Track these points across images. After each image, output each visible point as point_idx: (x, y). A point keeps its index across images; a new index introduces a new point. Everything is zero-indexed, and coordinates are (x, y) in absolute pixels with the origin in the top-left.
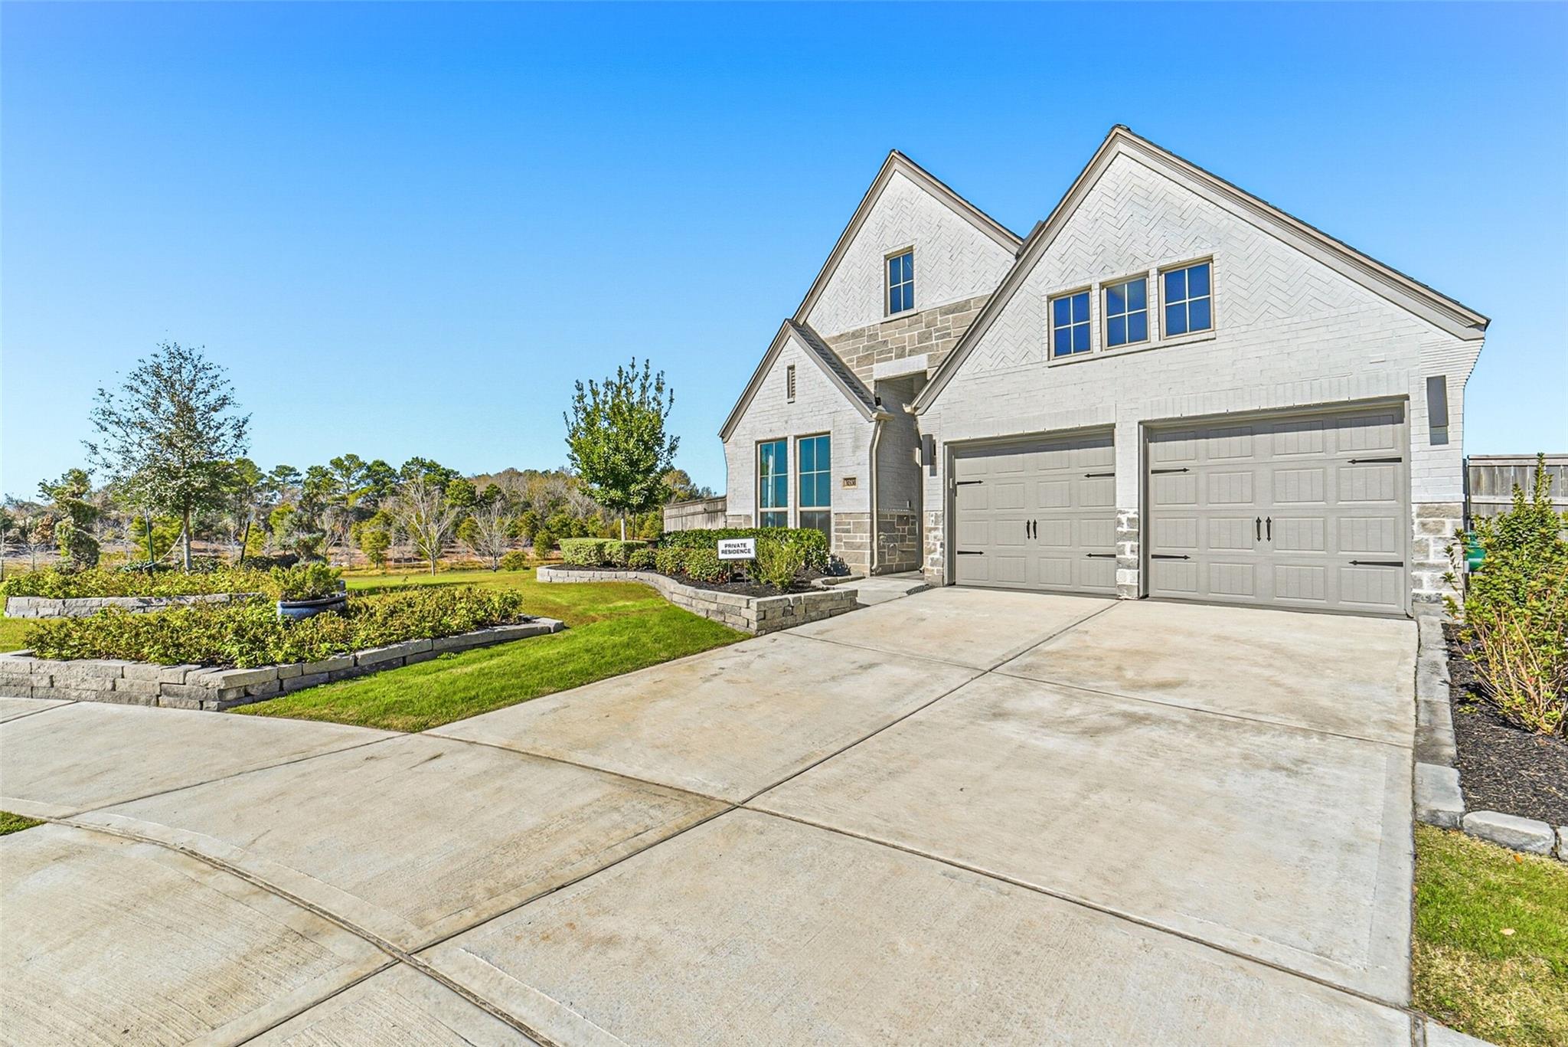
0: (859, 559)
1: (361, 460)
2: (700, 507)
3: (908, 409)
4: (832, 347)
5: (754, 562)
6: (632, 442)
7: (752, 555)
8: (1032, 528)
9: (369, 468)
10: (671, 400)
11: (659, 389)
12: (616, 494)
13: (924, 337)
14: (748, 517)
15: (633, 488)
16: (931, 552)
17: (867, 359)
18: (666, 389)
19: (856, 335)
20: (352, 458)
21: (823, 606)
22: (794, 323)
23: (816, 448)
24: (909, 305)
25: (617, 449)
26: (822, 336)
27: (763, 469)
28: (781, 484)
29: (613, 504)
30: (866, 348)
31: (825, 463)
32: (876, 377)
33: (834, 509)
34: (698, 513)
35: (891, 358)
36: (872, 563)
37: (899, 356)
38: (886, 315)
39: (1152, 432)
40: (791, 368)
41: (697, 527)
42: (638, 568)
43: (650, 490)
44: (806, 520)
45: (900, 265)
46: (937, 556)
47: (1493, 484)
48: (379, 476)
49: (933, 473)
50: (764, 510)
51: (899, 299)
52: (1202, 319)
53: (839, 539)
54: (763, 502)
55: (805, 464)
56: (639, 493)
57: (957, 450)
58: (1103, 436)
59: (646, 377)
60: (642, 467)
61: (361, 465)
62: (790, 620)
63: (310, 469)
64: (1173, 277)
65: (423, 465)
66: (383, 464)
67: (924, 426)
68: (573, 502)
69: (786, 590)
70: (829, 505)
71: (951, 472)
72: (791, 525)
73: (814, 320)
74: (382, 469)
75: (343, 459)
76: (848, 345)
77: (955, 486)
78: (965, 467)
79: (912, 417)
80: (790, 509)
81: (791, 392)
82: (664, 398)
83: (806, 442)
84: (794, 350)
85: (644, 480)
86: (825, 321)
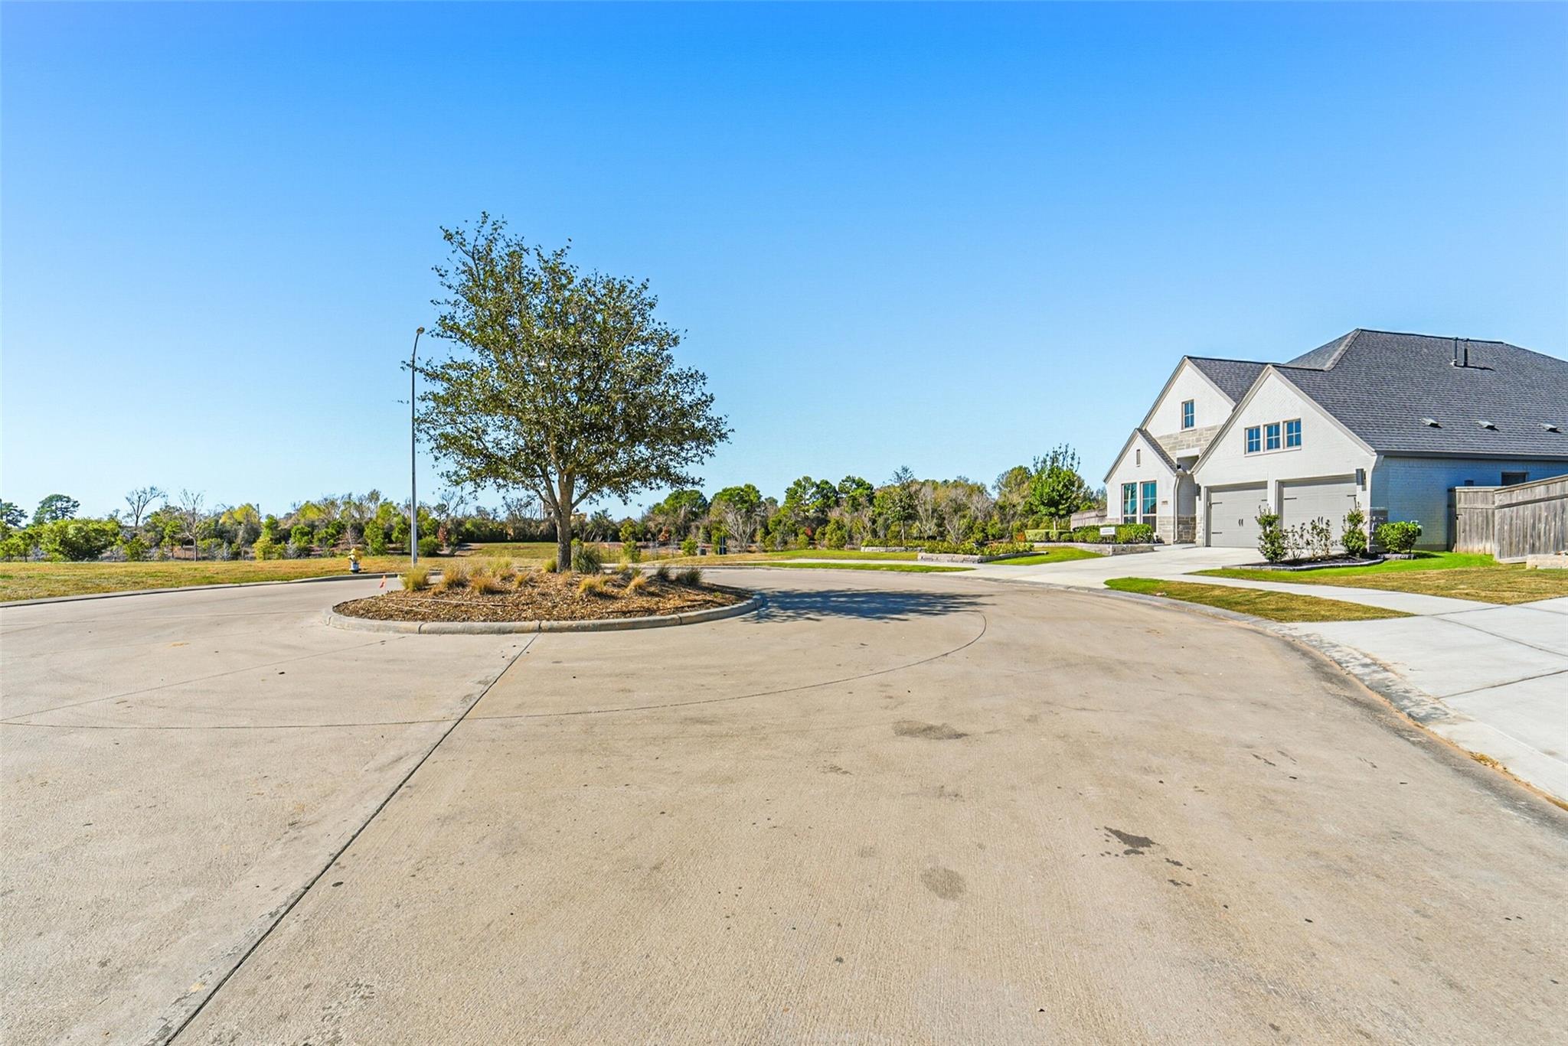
0: (1169, 537)
1: (813, 480)
2: (1093, 514)
3: (1189, 472)
4: (1158, 441)
5: (1114, 536)
6: (1061, 486)
7: (1114, 533)
8: (1241, 522)
9: (818, 486)
10: (1079, 463)
11: (1073, 458)
12: (1053, 510)
13: (1198, 440)
14: (1118, 519)
15: (1061, 507)
16: (1199, 533)
17: (1173, 448)
18: (1076, 457)
19: (1169, 437)
20: (807, 479)
21: (1138, 550)
22: (1140, 430)
23: (1150, 488)
24: (1192, 425)
25: (1053, 490)
26: (1153, 436)
27: (1126, 497)
28: (1134, 504)
29: (1052, 515)
30: (1174, 443)
31: (1154, 494)
32: (1178, 456)
33: (1157, 515)
34: (1092, 517)
35: (1183, 449)
36: (1174, 538)
37: (1187, 448)
38: (1182, 429)
39: (1282, 484)
40: (1139, 450)
41: (1091, 524)
42: (1065, 541)
43: (1069, 507)
44: (1145, 519)
45: (1188, 407)
46: (1201, 534)
47: (1466, 500)
48: (825, 491)
49: (1200, 499)
50: (1126, 516)
51: (1188, 422)
52: (1298, 443)
53: (1160, 528)
54: (1126, 512)
55: (1145, 495)
56: (1063, 509)
57: (1211, 490)
58: (1263, 485)
59: (1066, 452)
60: (1065, 497)
61: (814, 484)
62: (1123, 552)
63: (788, 489)
64: (1290, 424)
65: (854, 481)
66: (827, 483)
67: (1198, 479)
68: (973, 508)
69: (1124, 543)
70: (1155, 513)
71: (1208, 498)
72: (1138, 522)
73: (1150, 428)
74: (827, 487)
75: (801, 479)
76: (1166, 441)
77: (1210, 505)
78: (1215, 497)
79: (1191, 475)
80: (1138, 515)
81: (1138, 462)
82: (1075, 463)
83: (1145, 485)
84: (1140, 442)
85: (1066, 503)
86: (1154, 429)
